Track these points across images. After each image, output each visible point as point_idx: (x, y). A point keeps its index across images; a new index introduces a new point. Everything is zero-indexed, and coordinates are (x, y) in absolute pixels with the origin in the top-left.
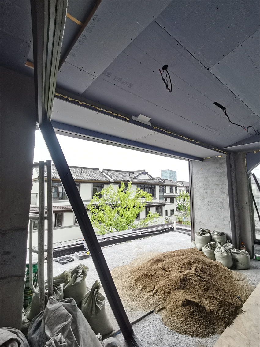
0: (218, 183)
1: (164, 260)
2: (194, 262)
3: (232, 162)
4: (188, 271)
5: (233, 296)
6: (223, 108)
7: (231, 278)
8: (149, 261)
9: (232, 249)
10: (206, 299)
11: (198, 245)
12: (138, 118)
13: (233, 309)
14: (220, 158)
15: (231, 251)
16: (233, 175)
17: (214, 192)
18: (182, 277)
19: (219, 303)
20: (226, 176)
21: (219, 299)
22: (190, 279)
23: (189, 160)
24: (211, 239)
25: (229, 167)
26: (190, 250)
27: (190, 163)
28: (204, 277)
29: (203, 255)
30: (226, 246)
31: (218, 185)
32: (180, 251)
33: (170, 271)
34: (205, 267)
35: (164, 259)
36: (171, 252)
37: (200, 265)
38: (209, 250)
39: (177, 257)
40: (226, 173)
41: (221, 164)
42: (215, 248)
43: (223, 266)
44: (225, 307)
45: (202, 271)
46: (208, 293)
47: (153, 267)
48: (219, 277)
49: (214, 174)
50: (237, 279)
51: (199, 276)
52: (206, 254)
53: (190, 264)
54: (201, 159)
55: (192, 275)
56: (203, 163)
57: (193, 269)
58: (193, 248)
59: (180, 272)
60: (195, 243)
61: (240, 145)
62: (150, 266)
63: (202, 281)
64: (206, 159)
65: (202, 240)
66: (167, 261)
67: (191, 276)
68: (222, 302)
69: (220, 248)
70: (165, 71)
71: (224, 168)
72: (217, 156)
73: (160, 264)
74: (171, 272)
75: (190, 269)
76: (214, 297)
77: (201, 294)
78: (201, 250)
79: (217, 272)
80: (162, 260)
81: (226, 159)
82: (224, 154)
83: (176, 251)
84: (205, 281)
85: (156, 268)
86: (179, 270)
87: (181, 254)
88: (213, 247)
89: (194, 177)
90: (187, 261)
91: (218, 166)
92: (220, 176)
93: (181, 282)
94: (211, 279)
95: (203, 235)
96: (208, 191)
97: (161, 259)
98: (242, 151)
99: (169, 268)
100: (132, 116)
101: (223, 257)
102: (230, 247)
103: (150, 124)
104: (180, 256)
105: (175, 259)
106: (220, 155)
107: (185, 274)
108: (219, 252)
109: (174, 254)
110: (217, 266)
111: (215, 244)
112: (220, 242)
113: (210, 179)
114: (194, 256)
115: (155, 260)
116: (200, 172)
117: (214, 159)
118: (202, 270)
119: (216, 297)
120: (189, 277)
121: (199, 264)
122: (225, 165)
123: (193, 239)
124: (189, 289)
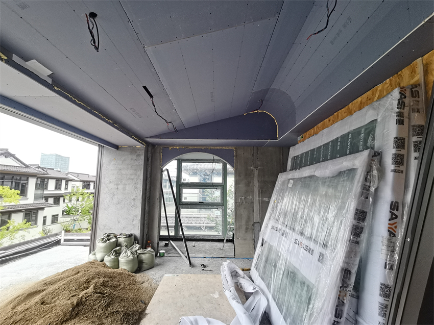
0: (132, 177)
1: (45, 290)
2: (93, 278)
3: (150, 155)
4: (84, 292)
5: (138, 302)
6: (151, 96)
7: (135, 282)
8: (11, 302)
9: (138, 250)
10: (107, 317)
11: (99, 256)
12: (27, 63)
13: (137, 316)
14: (138, 149)
15: (137, 253)
16: (149, 170)
17: (127, 188)
18: (75, 302)
19: (123, 316)
20: (143, 170)
21: (123, 311)
22: (87, 300)
23: (99, 145)
24: (117, 244)
25: (146, 160)
26: (87, 265)
27: (101, 149)
28: (105, 292)
29: (105, 266)
30: (132, 248)
31: (133, 179)
32: (73, 269)
33: (55, 302)
34: (106, 279)
35: (45, 288)
36: (58, 274)
37: (101, 279)
38: (113, 257)
39: (69, 279)
40: (143, 166)
41: (138, 155)
42: (120, 254)
43: (127, 273)
44: (130, 317)
45: (102, 286)
46: (109, 309)
47: (20, 309)
48: (122, 286)
49: (130, 167)
50: (141, 282)
51: (99, 293)
52: (108, 264)
53: (88, 282)
54: (117, 147)
55: (90, 294)
56: (118, 152)
57: (92, 287)
58: (91, 261)
59: (73, 296)
60: (95, 254)
61: (159, 138)
62: (13, 308)
63: (103, 297)
64: (121, 147)
65: (105, 247)
66: (51, 288)
67: (89, 296)
68: (126, 313)
69: (126, 252)
70: (92, 20)
71: (141, 161)
72: (136, 146)
73: (37, 298)
74: (58, 302)
75: (88, 288)
76: (117, 311)
77: (101, 314)
78: (102, 260)
79: (120, 281)
80: (39, 291)
81: (143, 151)
82: (143, 145)
83: (67, 270)
84: (107, 296)
85: (27, 306)
86: (71, 295)
87: (74, 273)
88: (118, 254)
89: (103, 169)
90: (84, 279)
91: (134, 157)
92: (135, 170)
93: (73, 309)
94: (114, 291)
95: (108, 242)
96: (120, 187)
97: (39, 289)
98: (159, 145)
99: (53, 298)
100: (14, 55)
101: (128, 262)
102: (137, 248)
103: (50, 81)
104: (72, 276)
105: (64, 283)
106: (139, 145)
107: (80, 296)
108: (125, 256)
109: (62, 275)
110: (120, 274)
111: (120, 249)
112: (127, 245)
113: (124, 172)
114: (93, 271)
115: (26, 295)
116: (113, 162)
117: (132, 149)
118: (104, 285)
119: (120, 310)
120: (86, 298)
121: (99, 278)
122: (143, 157)
123: (92, 249)
124: (84, 314)
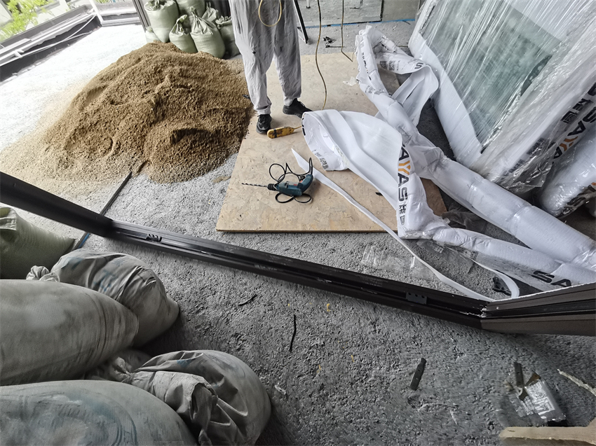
1: (104, 87)
2: (164, 66)
4: (160, 86)
5: (239, 97)
7: (228, 72)
8: (74, 102)
9: (217, 18)
10: (205, 117)
11: (160, 33)
15: (216, 24)
18: (153, 101)
22: (168, 97)
24: (181, 11)
26: (148, 48)
28: (189, 85)
30: (206, 17)
32: (130, 56)
33: (126, 101)
35: (105, 84)
37: (176, 68)
38: (182, 34)
39: (129, 70)
42: (190, 28)
45: (182, 76)
46: (204, 107)
47: (89, 109)
51: (181, 86)
52: (179, 46)
53: (158, 70)
57: (167, 78)
58: (152, 42)
59: (146, 93)
60: (152, 31)
62: (82, 109)
63: (189, 92)
65: (163, 17)
66: (112, 84)
67: (168, 91)
69: (198, 23)
73: (102, 97)
74: (130, 101)
75: (162, 80)
78: (168, 41)
80: (100, 88)
83: (122, 58)
84: (193, 90)
85: (96, 107)
86: (143, 91)
87: (133, 61)
90: (150, 68)
93: (155, 110)
95: (162, 7)
97: (98, 85)
99: (121, 97)
101: (207, 41)
102: (214, 16)
104: (133, 65)
105: (125, 75)
107: (156, 92)
108: (199, 32)
109: (119, 66)
110: (203, 60)
111: (187, 19)
112: (195, 10)
114: (159, 56)
119: (218, 107)
120: (165, 95)
121: (173, 66)
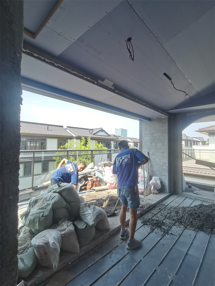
0: (160, 138)
12: (104, 82)
17: (158, 145)
20: (167, 133)
23: (140, 119)
25: (170, 126)
27: (141, 122)
41: (164, 123)
49: (158, 131)
54: (150, 119)
56: (151, 122)
64: (153, 119)
70: (129, 43)
71: (166, 127)
72: (161, 117)
82: (166, 116)
89: (143, 133)
91: (161, 125)
92: (162, 133)
96: (153, 144)
100: (99, 80)
103: (113, 88)
113: (155, 135)
116: (148, 129)
117: (159, 120)
122: (167, 124)
